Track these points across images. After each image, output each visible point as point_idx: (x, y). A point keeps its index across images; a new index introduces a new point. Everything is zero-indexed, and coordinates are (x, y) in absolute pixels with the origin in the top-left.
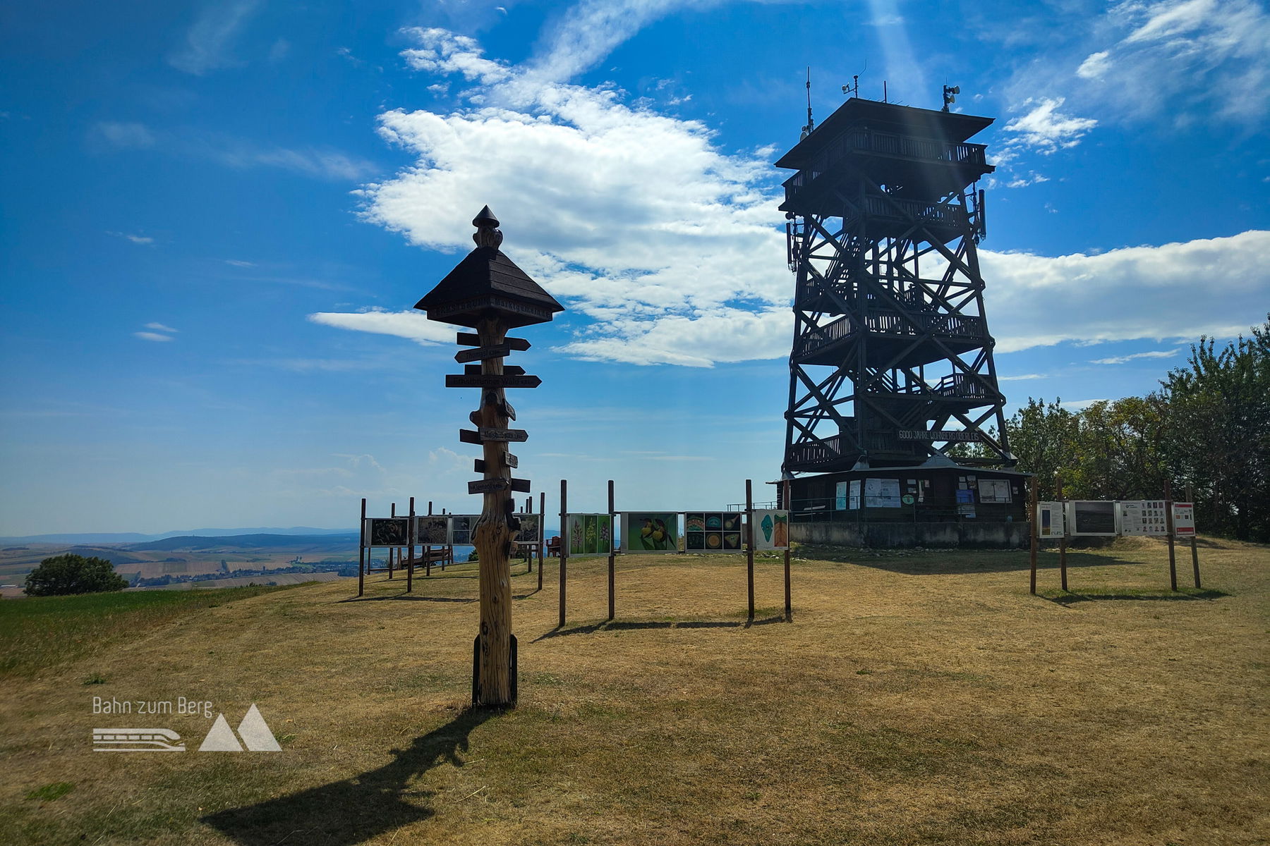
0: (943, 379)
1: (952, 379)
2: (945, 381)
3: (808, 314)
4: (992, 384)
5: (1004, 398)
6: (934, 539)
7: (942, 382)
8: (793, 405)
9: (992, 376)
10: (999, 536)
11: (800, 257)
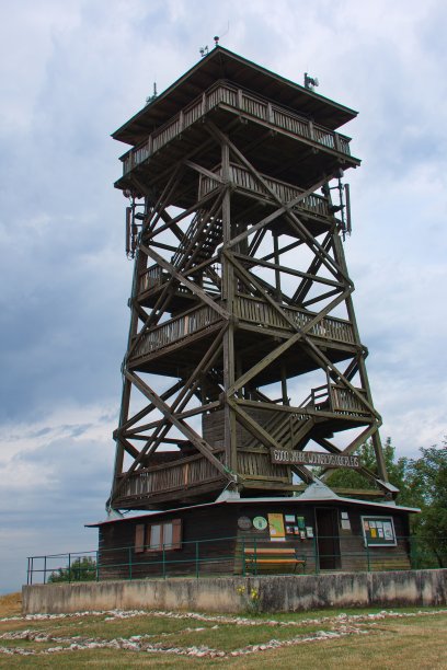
0: (314, 391)
1: (325, 391)
2: (316, 394)
3: (148, 311)
4: (367, 399)
5: (380, 418)
6: (340, 598)
7: (312, 395)
8: (125, 421)
9: (365, 391)
10: (410, 591)
11: (140, 242)
